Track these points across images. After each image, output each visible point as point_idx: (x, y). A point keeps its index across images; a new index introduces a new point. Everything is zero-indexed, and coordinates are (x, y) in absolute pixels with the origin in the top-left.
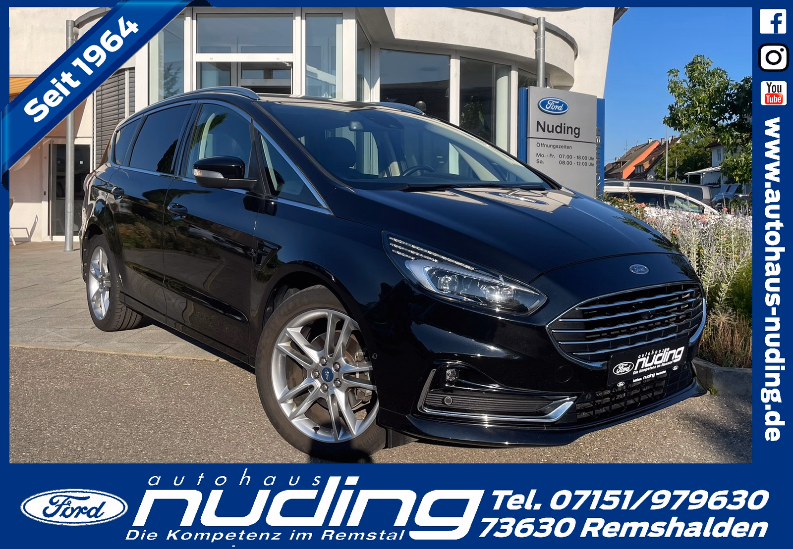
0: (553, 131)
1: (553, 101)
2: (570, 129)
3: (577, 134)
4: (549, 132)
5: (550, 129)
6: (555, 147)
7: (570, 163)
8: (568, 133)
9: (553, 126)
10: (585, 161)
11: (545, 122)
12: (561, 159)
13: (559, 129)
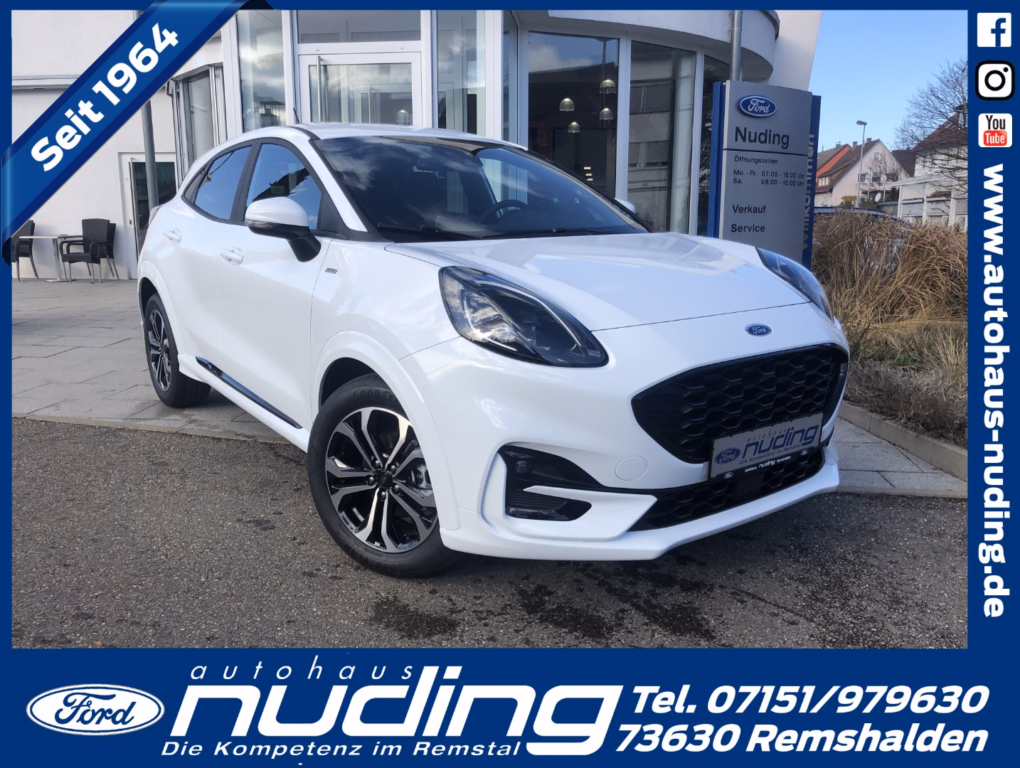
0: (755, 141)
1: (758, 100)
2: (776, 137)
3: (784, 144)
4: (750, 141)
5: (752, 138)
6: (757, 161)
7: (774, 182)
8: (774, 143)
9: (756, 133)
10: (792, 179)
11: (745, 129)
12: (762, 178)
13: (763, 138)
